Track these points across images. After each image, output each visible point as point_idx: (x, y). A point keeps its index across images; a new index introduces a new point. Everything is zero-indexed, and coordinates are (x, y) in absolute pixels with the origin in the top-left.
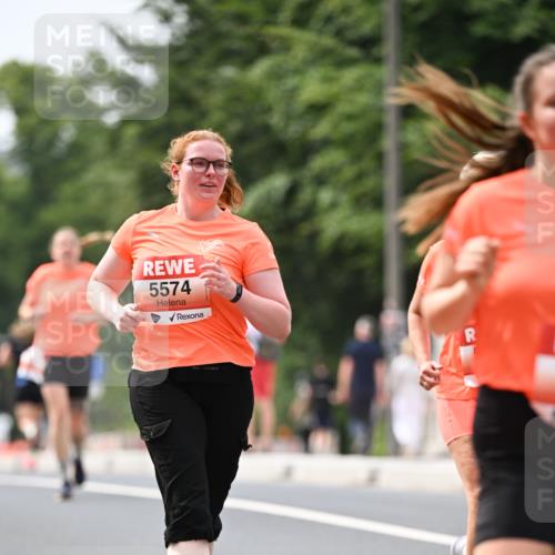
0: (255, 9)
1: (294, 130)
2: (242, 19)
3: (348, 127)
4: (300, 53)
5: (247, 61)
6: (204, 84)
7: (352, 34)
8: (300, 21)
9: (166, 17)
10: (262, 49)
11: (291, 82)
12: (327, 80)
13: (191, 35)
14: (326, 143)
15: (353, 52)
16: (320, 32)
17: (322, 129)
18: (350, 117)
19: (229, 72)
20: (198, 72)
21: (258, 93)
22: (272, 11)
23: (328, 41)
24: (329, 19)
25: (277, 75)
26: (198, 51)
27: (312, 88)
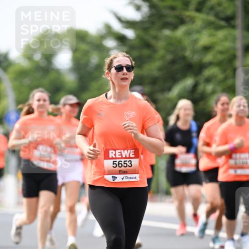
0: (179, 4)
1: (196, 58)
2: (173, 8)
3: (220, 57)
4: (199, 23)
5: (174, 27)
6: (156, 38)
7: (222, 15)
8: (199, 9)
9: (138, 8)
10: (182, 21)
11: (195, 36)
12: (211, 35)
13: (151, 16)
14: (211, 64)
15: (223, 23)
16: (208, 14)
17: (209, 58)
18: (221, 52)
19: (167, 32)
20: (153, 32)
21: (179, 41)
22: (186, 5)
23: (212, 18)
24: (212, 8)
25: (188, 33)
26: (153, 23)
27: (205, 39)
